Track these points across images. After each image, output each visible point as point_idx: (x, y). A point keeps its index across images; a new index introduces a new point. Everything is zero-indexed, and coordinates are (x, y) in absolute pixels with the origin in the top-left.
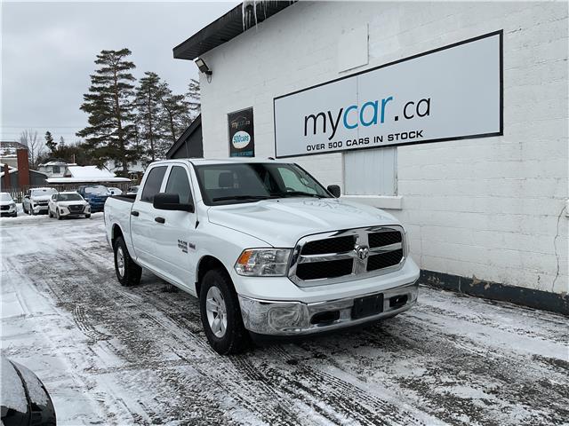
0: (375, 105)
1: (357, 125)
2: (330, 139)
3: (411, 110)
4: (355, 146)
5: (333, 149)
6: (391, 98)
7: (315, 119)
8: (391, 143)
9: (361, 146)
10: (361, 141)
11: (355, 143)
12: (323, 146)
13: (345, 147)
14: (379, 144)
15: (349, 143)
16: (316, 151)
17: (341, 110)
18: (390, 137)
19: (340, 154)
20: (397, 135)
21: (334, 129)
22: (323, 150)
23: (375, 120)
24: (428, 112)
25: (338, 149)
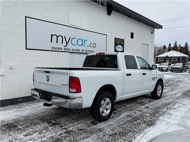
0: (82, 40)
1: (75, 45)
2: (65, 47)
3: (92, 45)
4: (75, 51)
5: (66, 51)
6: (87, 40)
7: (57, 37)
8: (86, 52)
9: (77, 52)
10: (77, 50)
11: (75, 50)
12: (61, 49)
13: (71, 51)
14: (83, 52)
15: (73, 50)
16: (57, 50)
17: (70, 38)
18: (86, 51)
19: (69, 53)
20: (88, 51)
21: (67, 44)
22: (61, 50)
23: (82, 45)
24: (95, 47)
25: (68, 51)
